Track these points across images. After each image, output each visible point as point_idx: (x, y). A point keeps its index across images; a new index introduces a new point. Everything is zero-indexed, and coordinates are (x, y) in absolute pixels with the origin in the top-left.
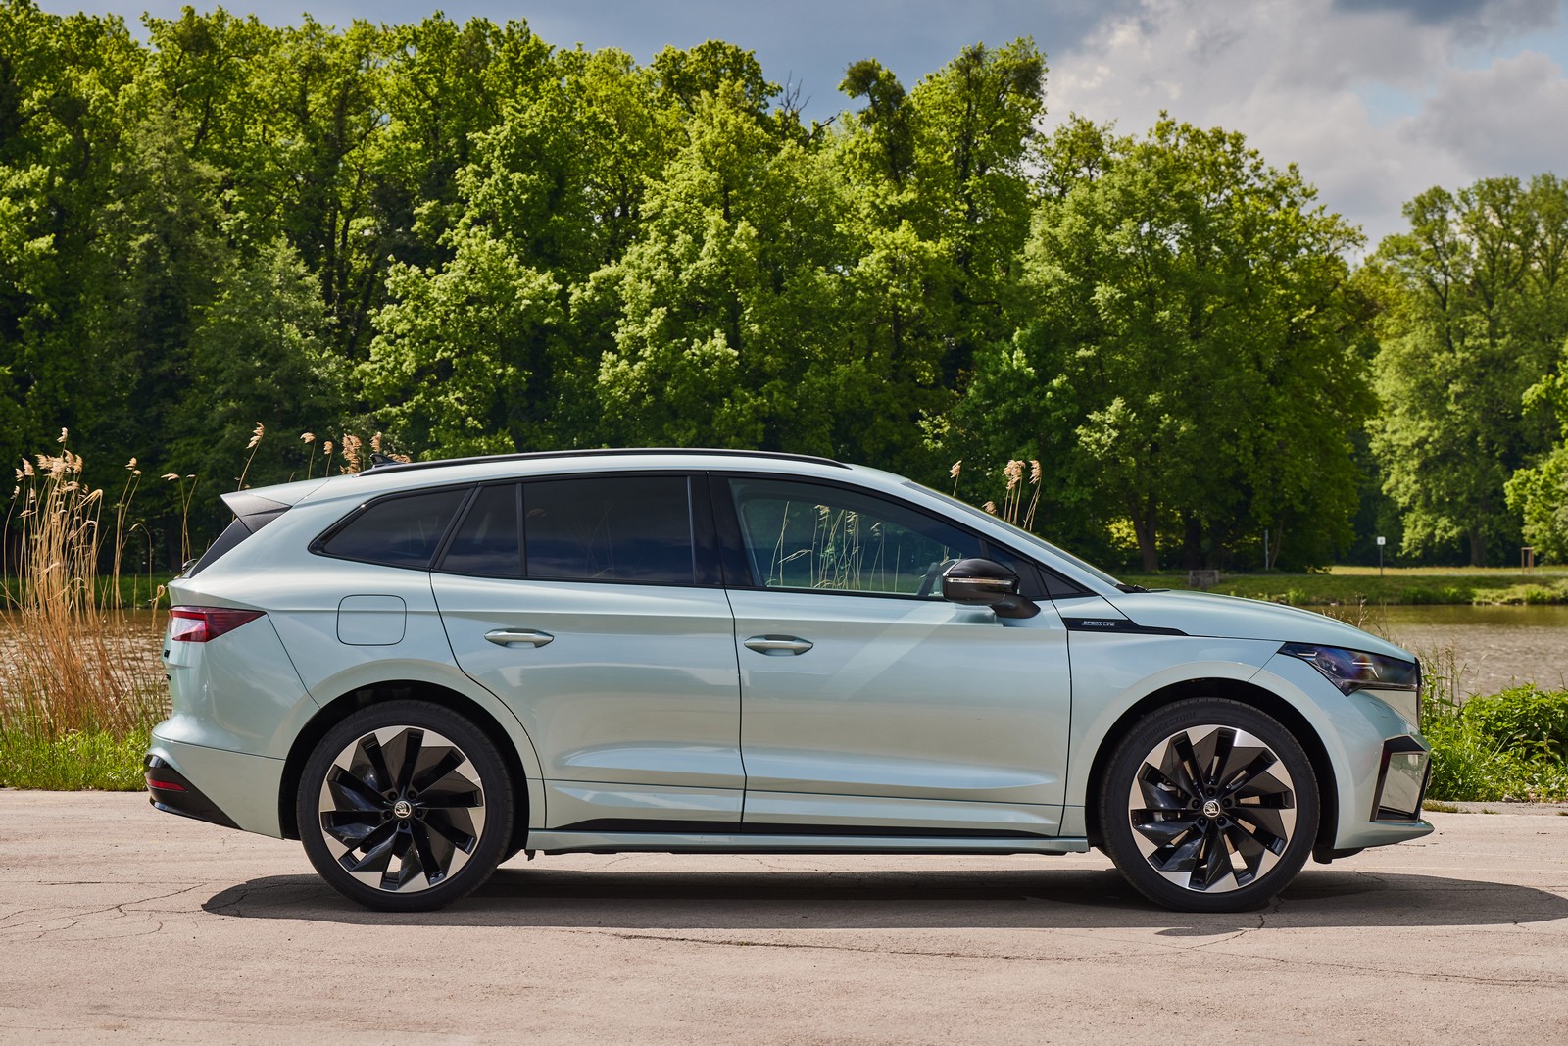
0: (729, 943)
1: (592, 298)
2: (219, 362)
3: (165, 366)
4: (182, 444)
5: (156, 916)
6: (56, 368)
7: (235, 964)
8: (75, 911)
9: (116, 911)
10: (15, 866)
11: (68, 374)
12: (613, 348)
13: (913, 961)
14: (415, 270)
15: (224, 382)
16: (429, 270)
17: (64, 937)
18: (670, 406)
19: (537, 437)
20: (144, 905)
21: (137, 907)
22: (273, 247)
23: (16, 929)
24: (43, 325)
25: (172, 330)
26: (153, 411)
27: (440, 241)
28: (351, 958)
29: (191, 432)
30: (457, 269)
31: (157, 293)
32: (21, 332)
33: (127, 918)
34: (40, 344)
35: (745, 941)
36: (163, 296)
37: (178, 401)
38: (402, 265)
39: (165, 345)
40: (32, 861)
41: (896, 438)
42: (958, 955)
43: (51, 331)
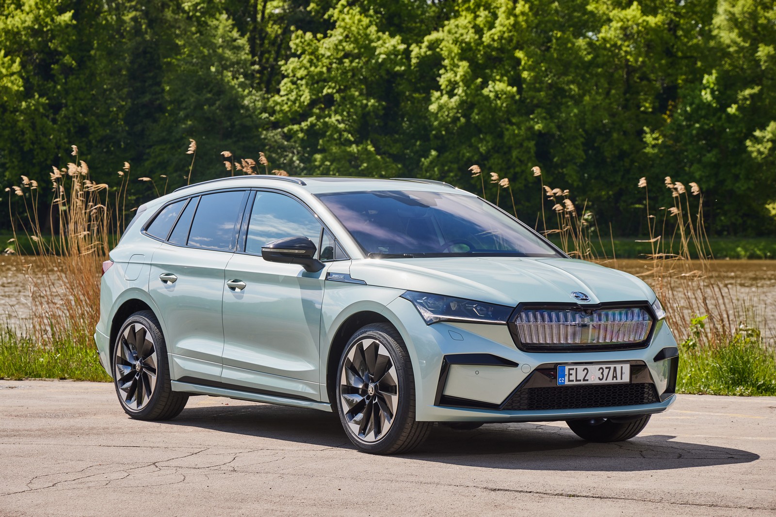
0: (561, 495)
1: (425, 53)
2: (181, 96)
3: (147, 98)
4: (157, 149)
5: (180, 471)
6: (76, 99)
7: (237, 505)
8: (127, 467)
9: (153, 466)
10: (82, 434)
11: (83, 103)
12: (438, 88)
13: (687, 510)
14: (309, 36)
15: (185, 109)
16: (319, 36)
17: (123, 485)
18: (476, 125)
19: (389, 145)
20: (171, 463)
21: (166, 464)
22: (217, 20)
23: (91, 479)
24: (67, 70)
25: (151, 74)
26: (139, 127)
27: (326, 17)
28: (313, 502)
29: (164, 141)
30: (337, 35)
31: (141, 49)
32: (54, 76)
33: (161, 472)
34: (66, 83)
35: (572, 493)
36: (145, 52)
37: (155, 121)
38: (300, 32)
39: (147, 84)
40: (90, 432)
41: (625, 147)
42: (716, 506)
43: (73, 74)
